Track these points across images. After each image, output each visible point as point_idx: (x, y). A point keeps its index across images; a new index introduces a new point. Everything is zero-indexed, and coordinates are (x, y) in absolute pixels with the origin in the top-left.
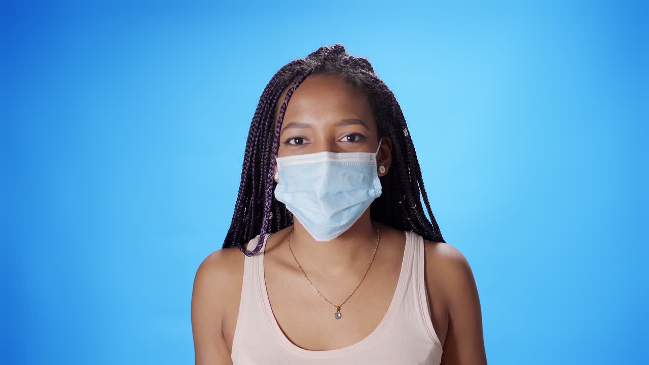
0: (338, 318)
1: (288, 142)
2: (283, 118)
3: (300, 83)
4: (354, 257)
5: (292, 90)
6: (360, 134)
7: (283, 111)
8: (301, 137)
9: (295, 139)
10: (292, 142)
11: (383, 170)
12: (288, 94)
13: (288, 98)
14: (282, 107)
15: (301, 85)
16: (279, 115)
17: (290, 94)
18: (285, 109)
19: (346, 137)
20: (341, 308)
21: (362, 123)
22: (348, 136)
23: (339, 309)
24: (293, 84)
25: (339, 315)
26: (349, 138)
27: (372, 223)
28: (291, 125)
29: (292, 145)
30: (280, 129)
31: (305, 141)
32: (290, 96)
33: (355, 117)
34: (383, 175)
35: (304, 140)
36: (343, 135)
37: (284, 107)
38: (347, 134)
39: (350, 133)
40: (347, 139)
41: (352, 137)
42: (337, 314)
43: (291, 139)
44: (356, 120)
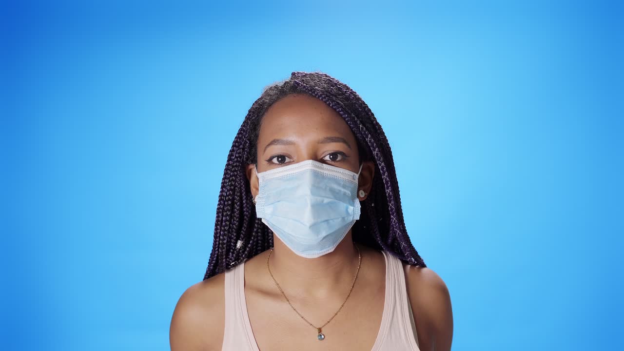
0: (321, 339)
1: (270, 160)
4: (337, 278)
6: (341, 152)
8: (284, 155)
9: (278, 157)
10: (275, 160)
11: (362, 194)
19: (328, 156)
20: (323, 330)
21: (344, 142)
22: (330, 154)
23: (320, 330)
25: (323, 337)
26: (331, 157)
27: (354, 244)
28: (274, 142)
29: (276, 164)
31: (287, 160)
33: (336, 135)
34: (363, 199)
35: (286, 158)
36: (327, 153)
38: (330, 152)
39: (332, 152)
40: (330, 158)
41: (334, 156)
42: (319, 335)
43: (273, 157)
44: (338, 138)
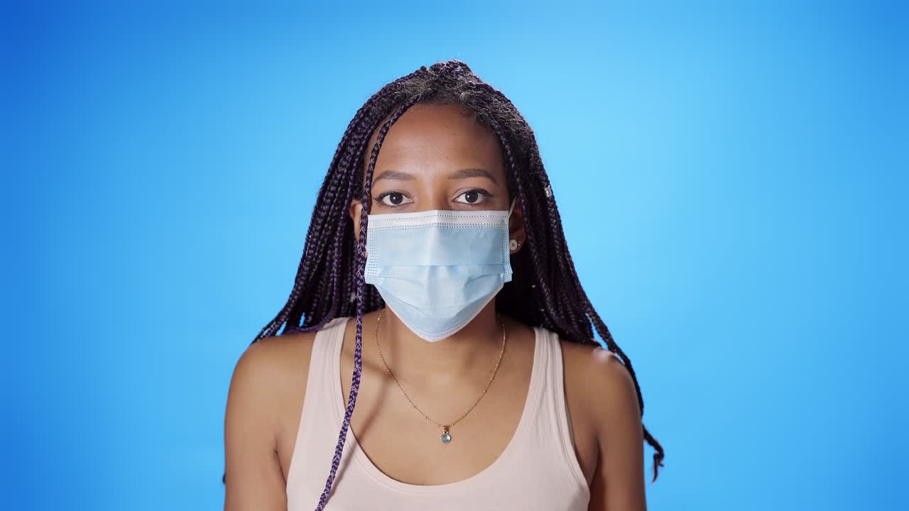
0: (446, 441)
1: (380, 198)
2: (374, 165)
3: (399, 115)
4: (470, 362)
5: (388, 125)
6: (483, 190)
7: (375, 155)
8: (400, 192)
9: (392, 194)
10: (387, 200)
11: (515, 245)
12: (381, 132)
13: (382, 137)
14: (374, 150)
15: (400, 118)
16: (369, 161)
17: (385, 131)
18: (377, 152)
19: (464, 196)
20: (451, 429)
21: (487, 175)
22: (467, 193)
23: (447, 429)
24: (389, 116)
25: (449, 438)
26: (468, 196)
28: (386, 175)
29: (389, 206)
30: (371, 181)
31: (405, 200)
32: (385, 134)
33: (478, 166)
34: (515, 254)
35: (404, 196)
36: (461, 192)
37: (376, 149)
38: (466, 190)
39: (469, 189)
40: (466, 197)
41: (472, 195)
42: (444, 436)
43: (385, 195)
44: (478, 170)
